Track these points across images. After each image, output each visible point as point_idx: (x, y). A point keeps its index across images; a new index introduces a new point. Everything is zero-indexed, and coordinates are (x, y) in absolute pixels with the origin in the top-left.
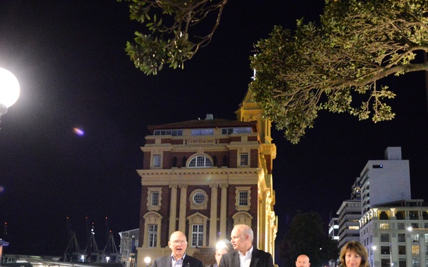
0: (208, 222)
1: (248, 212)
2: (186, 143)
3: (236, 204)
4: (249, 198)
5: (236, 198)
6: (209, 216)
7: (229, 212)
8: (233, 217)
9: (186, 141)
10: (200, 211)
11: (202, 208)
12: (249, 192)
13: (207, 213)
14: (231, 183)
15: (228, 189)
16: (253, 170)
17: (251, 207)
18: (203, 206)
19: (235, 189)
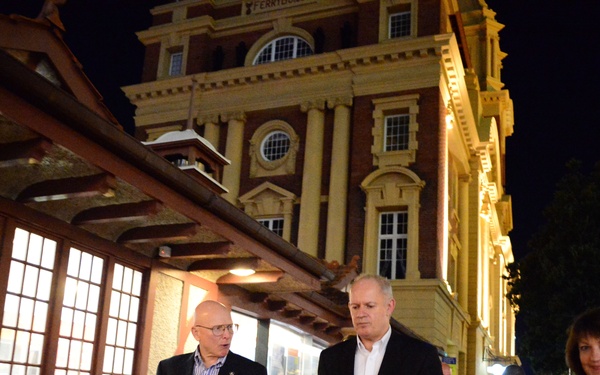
0: (296, 209)
1: (411, 167)
2: (248, 12)
3: (375, 149)
4: (414, 127)
5: (374, 132)
6: (298, 193)
7: (353, 175)
8: (365, 184)
9: (248, 6)
10: (275, 180)
11: (281, 172)
12: (414, 110)
13: (294, 183)
14: (360, 92)
15: (352, 109)
16: (423, 44)
17: (418, 153)
18: (285, 167)
19: (373, 107)
